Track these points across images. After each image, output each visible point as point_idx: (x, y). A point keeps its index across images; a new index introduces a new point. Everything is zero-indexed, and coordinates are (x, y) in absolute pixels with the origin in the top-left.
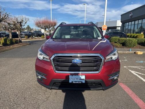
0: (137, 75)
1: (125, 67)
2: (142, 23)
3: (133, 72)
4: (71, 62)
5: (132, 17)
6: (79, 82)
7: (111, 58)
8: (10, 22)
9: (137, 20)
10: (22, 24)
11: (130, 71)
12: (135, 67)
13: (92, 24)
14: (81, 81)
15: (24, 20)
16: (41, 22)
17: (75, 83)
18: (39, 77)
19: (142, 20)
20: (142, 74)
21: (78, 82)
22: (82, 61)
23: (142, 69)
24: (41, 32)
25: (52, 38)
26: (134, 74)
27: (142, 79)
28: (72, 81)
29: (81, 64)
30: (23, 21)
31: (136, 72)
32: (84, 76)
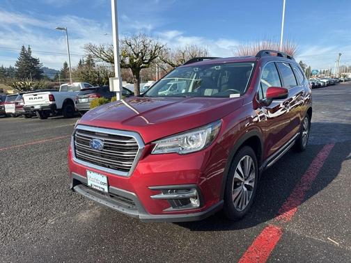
14: (103, 186)
17: (94, 187)
21: (98, 188)
22: (105, 144)
28: (92, 182)
29: (102, 150)
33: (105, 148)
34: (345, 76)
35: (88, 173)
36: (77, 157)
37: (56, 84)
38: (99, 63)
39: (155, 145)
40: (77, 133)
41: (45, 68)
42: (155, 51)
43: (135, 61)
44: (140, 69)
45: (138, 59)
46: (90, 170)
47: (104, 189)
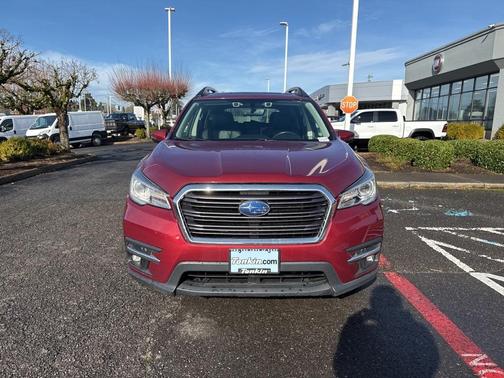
0: (444, 252)
1: (407, 229)
2: (474, 91)
3: (431, 243)
4: (236, 210)
5: (442, 72)
6: (259, 269)
7: (357, 199)
8: (29, 83)
9: (459, 81)
10: (71, 89)
11: (424, 239)
12: (440, 229)
13: (302, 94)
14: (267, 266)
15: (80, 78)
16: (135, 82)
17: (247, 272)
18: (135, 258)
19: (487, 77)
20: (459, 249)
21: (257, 272)
22: (270, 205)
23: (462, 236)
24: (134, 119)
25: (172, 137)
26: (435, 248)
27: (457, 261)
28: (241, 266)
29: (266, 215)
30: (74, 78)
31: (442, 244)
32: (277, 253)
33: (271, 210)
35: (236, 254)
47: (268, 269)
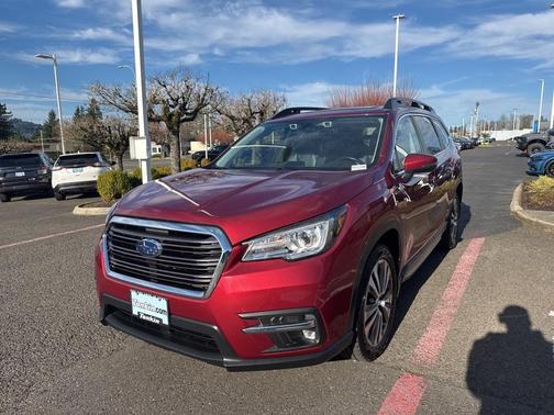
4: (135, 247)
6: (153, 317)
14: (160, 315)
21: (151, 319)
28: (140, 309)
29: (158, 257)
33: (164, 253)
34: (485, 136)
35: (133, 294)
36: (111, 269)
37: (35, 147)
38: (110, 114)
39: (247, 246)
40: (112, 228)
41: (16, 121)
42: (205, 95)
43: (171, 110)
44: (179, 122)
45: (177, 107)
46: (137, 290)
47: (161, 320)
